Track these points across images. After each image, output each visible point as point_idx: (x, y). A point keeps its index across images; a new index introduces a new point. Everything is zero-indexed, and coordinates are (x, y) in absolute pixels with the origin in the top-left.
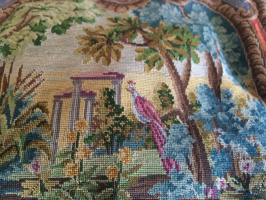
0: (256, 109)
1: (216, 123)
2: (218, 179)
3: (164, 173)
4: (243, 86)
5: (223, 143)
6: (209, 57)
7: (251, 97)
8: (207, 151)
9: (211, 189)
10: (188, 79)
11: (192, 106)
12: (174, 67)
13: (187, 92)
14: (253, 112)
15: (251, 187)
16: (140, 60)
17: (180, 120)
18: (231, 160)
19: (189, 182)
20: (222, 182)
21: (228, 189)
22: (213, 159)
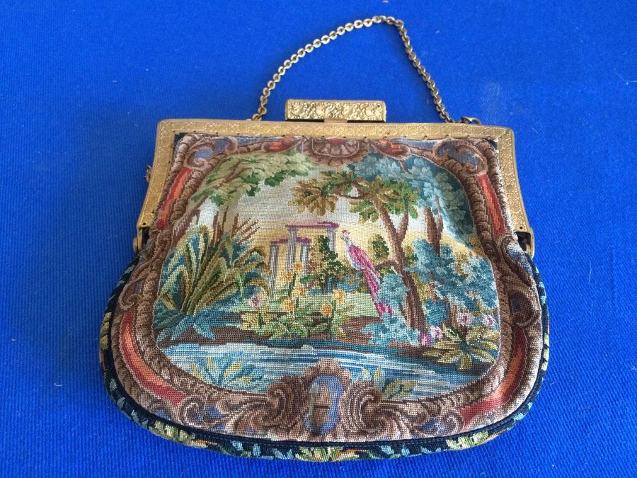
0: (479, 265)
1: (433, 276)
2: (433, 328)
3: (377, 315)
4: (468, 245)
5: (439, 295)
6: (429, 213)
7: (474, 254)
8: (421, 299)
9: (425, 336)
10: (405, 233)
11: (408, 258)
12: (390, 220)
13: (404, 245)
14: (475, 269)
15: (468, 338)
16: (355, 212)
17: (395, 271)
18: (448, 312)
19: (403, 327)
20: (437, 331)
21: (443, 339)
22: (428, 308)
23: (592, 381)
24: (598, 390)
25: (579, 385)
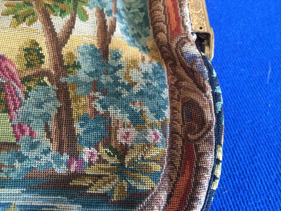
0: (151, 71)
1: (96, 86)
2: (86, 150)
3: (13, 140)
5: (99, 108)
6: (101, 14)
7: (147, 58)
8: (75, 115)
9: (76, 160)
10: (68, 37)
11: (68, 67)
12: (52, 23)
13: (65, 51)
14: (146, 75)
15: (127, 159)
16: (8, 15)
17: (48, 83)
18: (109, 128)
19: (46, 152)
20: (92, 154)
21: (98, 162)
22: (82, 126)
23: (266, 188)
24: (272, 197)
25: (253, 193)
